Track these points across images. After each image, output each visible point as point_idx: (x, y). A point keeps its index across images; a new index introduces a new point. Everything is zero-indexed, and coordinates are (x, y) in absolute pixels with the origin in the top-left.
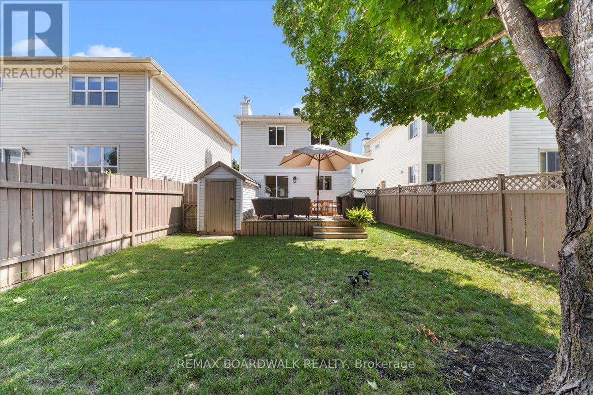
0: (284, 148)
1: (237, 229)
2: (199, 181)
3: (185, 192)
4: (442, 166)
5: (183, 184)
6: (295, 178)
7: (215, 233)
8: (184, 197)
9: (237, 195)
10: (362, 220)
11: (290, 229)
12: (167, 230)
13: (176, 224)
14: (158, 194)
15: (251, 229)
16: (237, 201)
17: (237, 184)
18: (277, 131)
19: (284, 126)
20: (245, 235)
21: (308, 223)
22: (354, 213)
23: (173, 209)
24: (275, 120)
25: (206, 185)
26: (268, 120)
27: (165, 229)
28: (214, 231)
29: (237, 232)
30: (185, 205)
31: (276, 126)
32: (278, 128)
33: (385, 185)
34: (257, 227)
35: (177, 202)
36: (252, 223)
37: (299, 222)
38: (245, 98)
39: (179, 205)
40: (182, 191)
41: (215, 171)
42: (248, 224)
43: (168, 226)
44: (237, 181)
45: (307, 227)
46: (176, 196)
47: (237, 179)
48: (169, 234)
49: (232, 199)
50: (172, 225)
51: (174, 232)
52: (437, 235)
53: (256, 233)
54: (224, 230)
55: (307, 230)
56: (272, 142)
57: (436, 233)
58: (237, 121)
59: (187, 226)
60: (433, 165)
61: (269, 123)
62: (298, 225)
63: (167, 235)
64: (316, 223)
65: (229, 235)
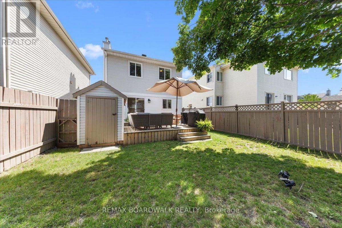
0: (141, 79)
1: (118, 140)
2: (79, 97)
3: (60, 108)
4: (222, 98)
5: (57, 100)
6: (149, 100)
7: (97, 145)
8: (59, 112)
9: (119, 111)
10: (205, 127)
11: (162, 136)
12: (40, 148)
13: (51, 140)
14: (29, 109)
15: (133, 138)
16: (119, 116)
17: (119, 102)
18: (136, 66)
19: (142, 64)
20: (127, 144)
21: (174, 131)
22: (202, 123)
23: (46, 125)
24: (135, 58)
25: (87, 102)
26: (129, 57)
27: (37, 148)
28: (96, 143)
29: (118, 142)
30: (60, 120)
31: (136, 63)
32: (136, 64)
33: (191, 106)
34: (137, 137)
35: (51, 118)
36: (134, 134)
37: (168, 131)
38: (106, 38)
39: (53, 121)
40: (57, 106)
41: (97, 88)
42: (130, 135)
43: (41, 144)
44: (119, 99)
45: (173, 134)
46: (50, 112)
47: (119, 97)
48: (42, 153)
49: (114, 115)
50: (46, 142)
51: (47, 148)
52: (239, 134)
53: (136, 141)
54: (106, 141)
55: (173, 136)
56: (132, 74)
57: (238, 133)
58: (104, 53)
59: (62, 140)
60: (219, 97)
61: (130, 60)
62: (168, 132)
63: (41, 154)
64: (179, 131)
65: (112, 146)
